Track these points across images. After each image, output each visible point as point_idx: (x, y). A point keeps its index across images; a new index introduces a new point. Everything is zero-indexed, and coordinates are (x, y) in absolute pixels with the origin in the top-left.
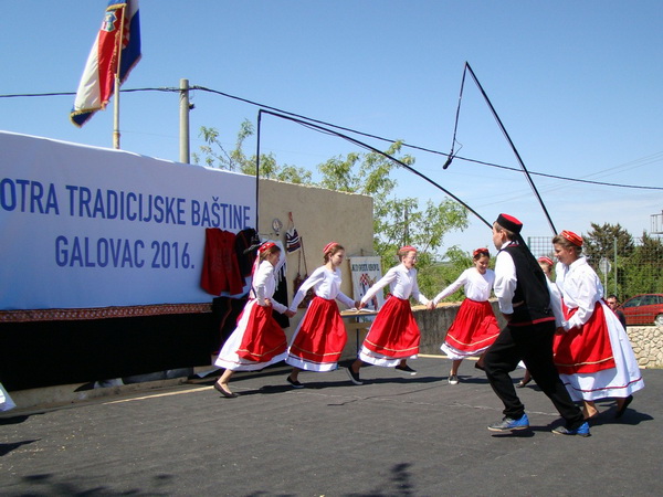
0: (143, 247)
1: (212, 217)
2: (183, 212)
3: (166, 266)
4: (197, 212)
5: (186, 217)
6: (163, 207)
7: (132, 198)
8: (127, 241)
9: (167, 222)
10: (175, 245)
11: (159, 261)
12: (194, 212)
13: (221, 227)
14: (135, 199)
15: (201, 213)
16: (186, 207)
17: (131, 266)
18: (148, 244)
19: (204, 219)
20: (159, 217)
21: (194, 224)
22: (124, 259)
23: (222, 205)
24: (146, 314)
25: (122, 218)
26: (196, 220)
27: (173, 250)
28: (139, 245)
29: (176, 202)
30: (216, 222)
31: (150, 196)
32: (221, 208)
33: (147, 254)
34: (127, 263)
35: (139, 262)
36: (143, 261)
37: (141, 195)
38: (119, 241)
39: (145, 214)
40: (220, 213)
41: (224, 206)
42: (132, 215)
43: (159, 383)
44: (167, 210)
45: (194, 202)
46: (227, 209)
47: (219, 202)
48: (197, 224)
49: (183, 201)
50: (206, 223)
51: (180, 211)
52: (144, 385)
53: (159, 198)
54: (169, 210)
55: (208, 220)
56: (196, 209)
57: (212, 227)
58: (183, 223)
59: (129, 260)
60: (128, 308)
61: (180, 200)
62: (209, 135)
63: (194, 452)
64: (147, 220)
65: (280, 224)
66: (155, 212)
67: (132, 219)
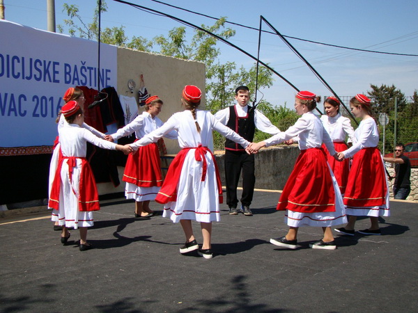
0: (25, 100)
1: (81, 78)
2: (57, 72)
3: (44, 116)
4: (69, 73)
5: (60, 77)
6: (42, 68)
7: (16, 60)
8: (12, 95)
9: (45, 80)
10: (51, 99)
11: (38, 111)
12: (66, 73)
13: (88, 85)
14: (19, 62)
15: (72, 74)
16: (60, 68)
17: (16, 115)
18: (29, 98)
19: (74, 79)
20: (38, 76)
21: (67, 82)
22: (10, 110)
23: (89, 68)
24: (27, 153)
25: (8, 76)
26: (68, 80)
27: (49, 103)
28: (22, 99)
29: (52, 64)
30: (84, 82)
31: (31, 60)
32: (88, 70)
33: (28, 106)
34: (12, 113)
35: (23, 112)
36: (25, 112)
37: (23, 58)
38: (6, 95)
39: (27, 74)
40: (87, 74)
41: (90, 69)
42: (16, 74)
43: (37, 208)
44: (45, 71)
45: (66, 65)
46: (93, 71)
47: (86, 66)
48: (68, 82)
49: (58, 64)
50: (76, 82)
51: (55, 72)
52: (25, 210)
53: (38, 61)
54: (47, 71)
55: (77, 79)
56: (68, 71)
57: (81, 85)
58: (58, 81)
59: (14, 110)
60: (13, 149)
61: (55, 63)
62: (71, 11)
63: (72, 266)
64: (29, 78)
65: (134, 84)
66: (35, 72)
67: (17, 77)
